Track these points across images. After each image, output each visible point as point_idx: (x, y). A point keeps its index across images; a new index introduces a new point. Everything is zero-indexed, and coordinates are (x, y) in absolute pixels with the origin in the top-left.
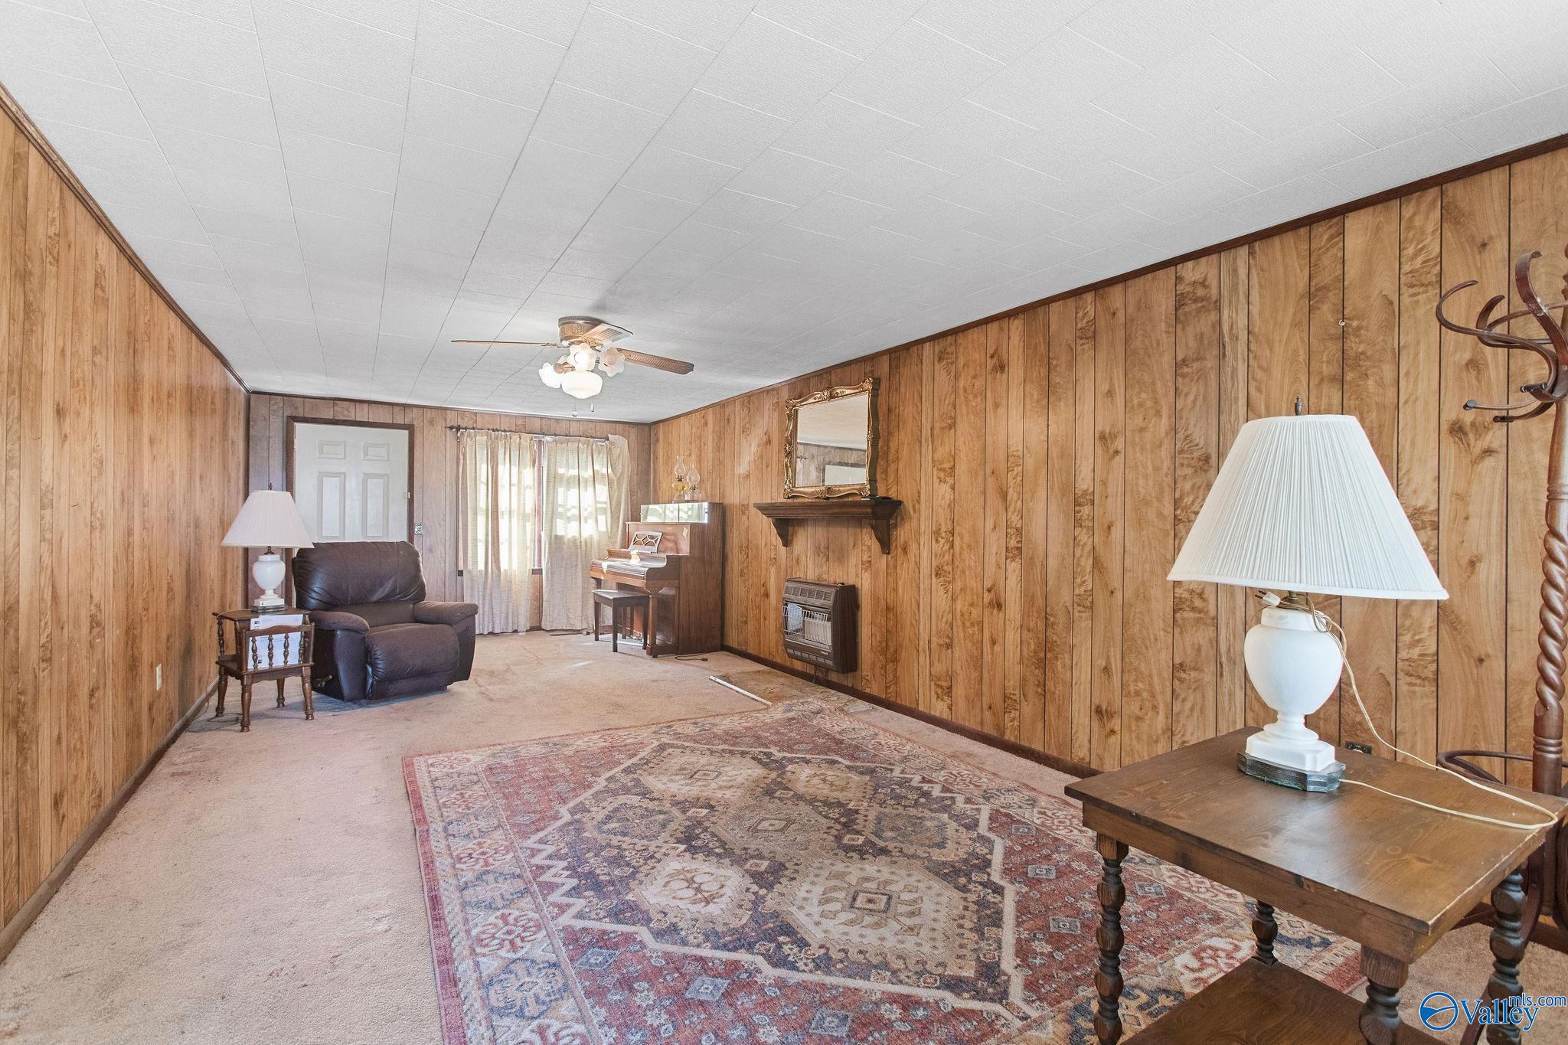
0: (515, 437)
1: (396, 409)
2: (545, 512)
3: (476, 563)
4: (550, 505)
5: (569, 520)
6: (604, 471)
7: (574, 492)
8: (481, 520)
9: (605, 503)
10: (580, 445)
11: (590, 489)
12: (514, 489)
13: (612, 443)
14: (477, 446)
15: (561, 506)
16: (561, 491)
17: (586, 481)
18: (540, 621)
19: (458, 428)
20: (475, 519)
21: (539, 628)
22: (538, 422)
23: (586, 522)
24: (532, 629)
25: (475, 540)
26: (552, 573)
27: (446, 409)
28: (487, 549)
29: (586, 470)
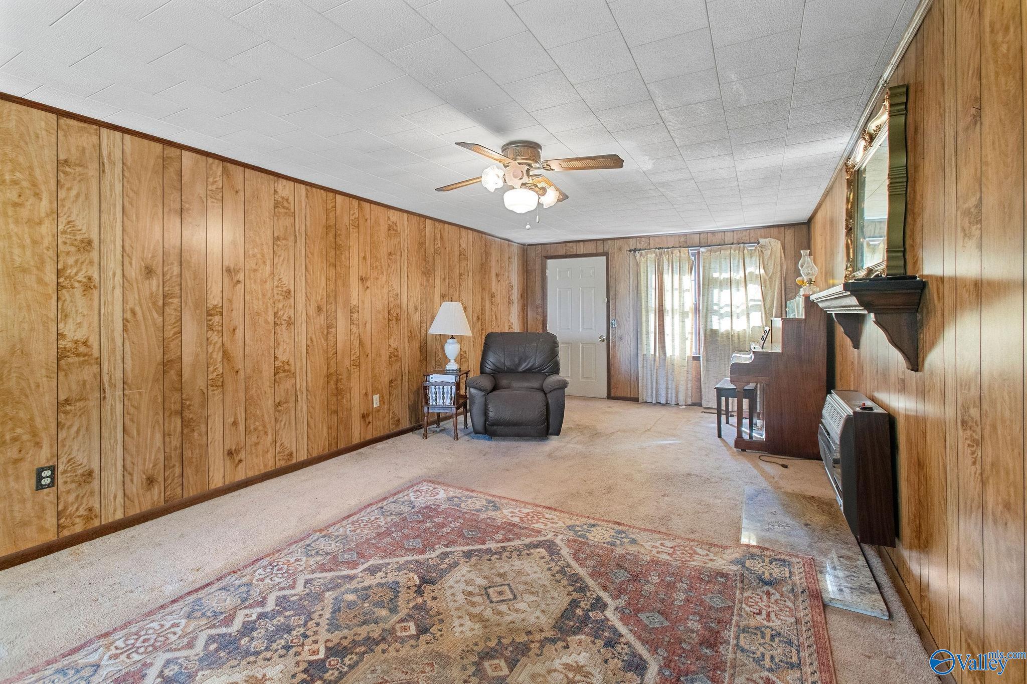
0: (676, 251)
1: (599, 243)
2: (703, 310)
3: (648, 348)
4: (705, 304)
5: (722, 316)
6: (757, 272)
7: (726, 292)
8: (652, 317)
9: (760, 301)
10: (732, 251)
11: (742, 289)
12: (676, 293)
13: (763, 247)
14: (648, 262)
15: (716, 304)
16: (716, 292)
17: (738, 282)
18: (701, 399)
19: (635, 251)
20: (647, 317)
21: (700, 405)
22: (697, 237)
23: (738, 318)
24: (694, 404)
25: (648, 332)
26: (707, 361)
27: (629, 238)
28: (655, 339)
29: (738, 271)
